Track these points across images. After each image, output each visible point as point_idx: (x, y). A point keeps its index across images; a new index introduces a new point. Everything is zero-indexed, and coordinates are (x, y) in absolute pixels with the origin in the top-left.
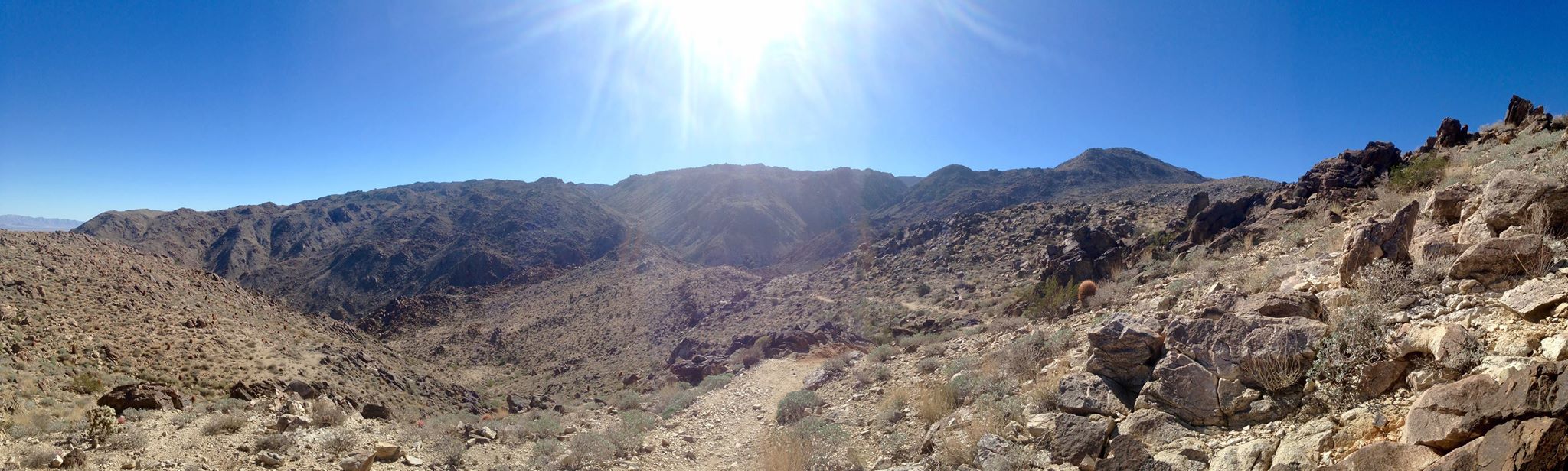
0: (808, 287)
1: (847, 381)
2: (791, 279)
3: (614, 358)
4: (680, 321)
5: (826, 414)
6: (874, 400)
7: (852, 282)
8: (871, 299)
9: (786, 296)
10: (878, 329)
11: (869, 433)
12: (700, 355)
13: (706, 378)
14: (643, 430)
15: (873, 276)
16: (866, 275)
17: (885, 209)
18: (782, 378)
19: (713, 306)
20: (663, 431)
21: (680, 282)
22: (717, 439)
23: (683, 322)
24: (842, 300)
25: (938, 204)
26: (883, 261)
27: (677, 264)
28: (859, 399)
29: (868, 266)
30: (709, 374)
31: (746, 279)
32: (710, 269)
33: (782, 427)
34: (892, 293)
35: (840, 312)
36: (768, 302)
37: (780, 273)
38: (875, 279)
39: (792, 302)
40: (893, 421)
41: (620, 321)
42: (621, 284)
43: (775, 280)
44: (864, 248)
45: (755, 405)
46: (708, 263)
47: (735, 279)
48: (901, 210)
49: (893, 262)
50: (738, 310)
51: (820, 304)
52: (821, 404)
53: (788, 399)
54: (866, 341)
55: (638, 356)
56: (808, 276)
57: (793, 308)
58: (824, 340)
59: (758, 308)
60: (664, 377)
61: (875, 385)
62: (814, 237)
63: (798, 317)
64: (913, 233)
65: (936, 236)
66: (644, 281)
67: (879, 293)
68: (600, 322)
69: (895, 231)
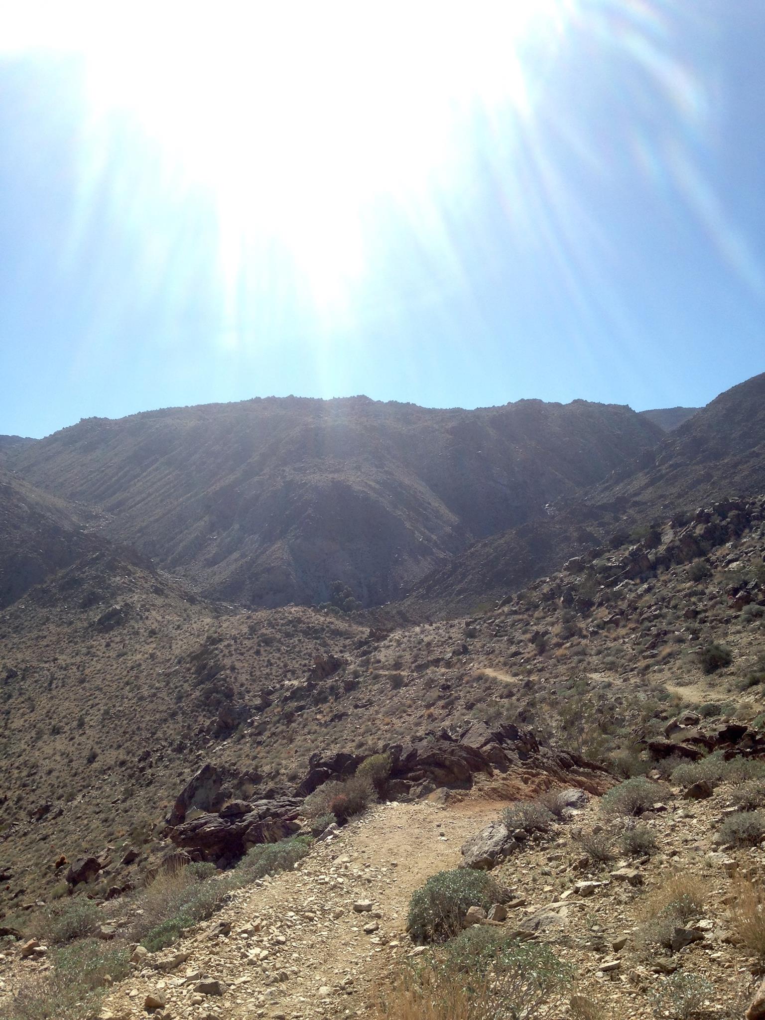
0: (465, 650)
1: (559, 852)
2: (428, 633)
3: (45, 827)
4: (196, 728)
5: (515, 921)
6: (624, 897)
7: (555, 640)
8: (596, 676)
9: (420, 668)
10: (617, 741)
11: (618, 967)
12: (239, 801)
13: (253, 850)
14: (102, 983)
15: (598, 626)
16: (582, 625)
17: (617, 482)
18: (418, 843)
19: (270, 693)
20: (149, 977)
21: (195, 644)
22: (276, 980)
23: (201, 731)
24: (533, 678)
25: (735, 465)
26: (619, 596)
27: (188, 605)
28: (589, 892)
29: (586, 606)
30: (260, 840)
31: (336, 633)
32: (262, 614)
33: (421, 948)
34: (642, 664)
35: (532, 704)
36: (383, 680)
37: (409, 621)
38: (603, 633)
39: (432, 681)
40: (671, 947)
41: (60, 743)
42: (63, 659)
43: (397, 635)
44: (577, 568)
45: (360, 902)
46: (258, 600)
47: (312, 633)
48: (651, 483)
49: (640, 596)
50: (321, 699)
51: (490, 685)
52: (505, 899)
53: (430, 889)
54: (594, 768)
55: (102, 816)
56: (463, 625)
57: (435, 693)
58: (503, 764)
59: (363, 695)
60: (160, 854)
61: (622, 863)
62: (472, 545)
63: (444, 712)
64: (683, 532)
65: (738, 535)
66: (117, 647)
67: (613, 663)
68: (15, 749)
69: (641, 528)
